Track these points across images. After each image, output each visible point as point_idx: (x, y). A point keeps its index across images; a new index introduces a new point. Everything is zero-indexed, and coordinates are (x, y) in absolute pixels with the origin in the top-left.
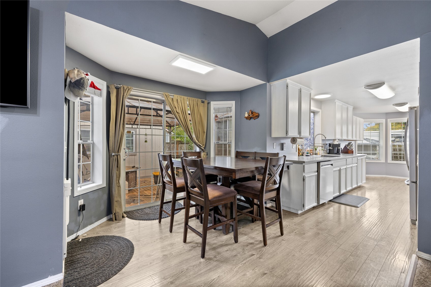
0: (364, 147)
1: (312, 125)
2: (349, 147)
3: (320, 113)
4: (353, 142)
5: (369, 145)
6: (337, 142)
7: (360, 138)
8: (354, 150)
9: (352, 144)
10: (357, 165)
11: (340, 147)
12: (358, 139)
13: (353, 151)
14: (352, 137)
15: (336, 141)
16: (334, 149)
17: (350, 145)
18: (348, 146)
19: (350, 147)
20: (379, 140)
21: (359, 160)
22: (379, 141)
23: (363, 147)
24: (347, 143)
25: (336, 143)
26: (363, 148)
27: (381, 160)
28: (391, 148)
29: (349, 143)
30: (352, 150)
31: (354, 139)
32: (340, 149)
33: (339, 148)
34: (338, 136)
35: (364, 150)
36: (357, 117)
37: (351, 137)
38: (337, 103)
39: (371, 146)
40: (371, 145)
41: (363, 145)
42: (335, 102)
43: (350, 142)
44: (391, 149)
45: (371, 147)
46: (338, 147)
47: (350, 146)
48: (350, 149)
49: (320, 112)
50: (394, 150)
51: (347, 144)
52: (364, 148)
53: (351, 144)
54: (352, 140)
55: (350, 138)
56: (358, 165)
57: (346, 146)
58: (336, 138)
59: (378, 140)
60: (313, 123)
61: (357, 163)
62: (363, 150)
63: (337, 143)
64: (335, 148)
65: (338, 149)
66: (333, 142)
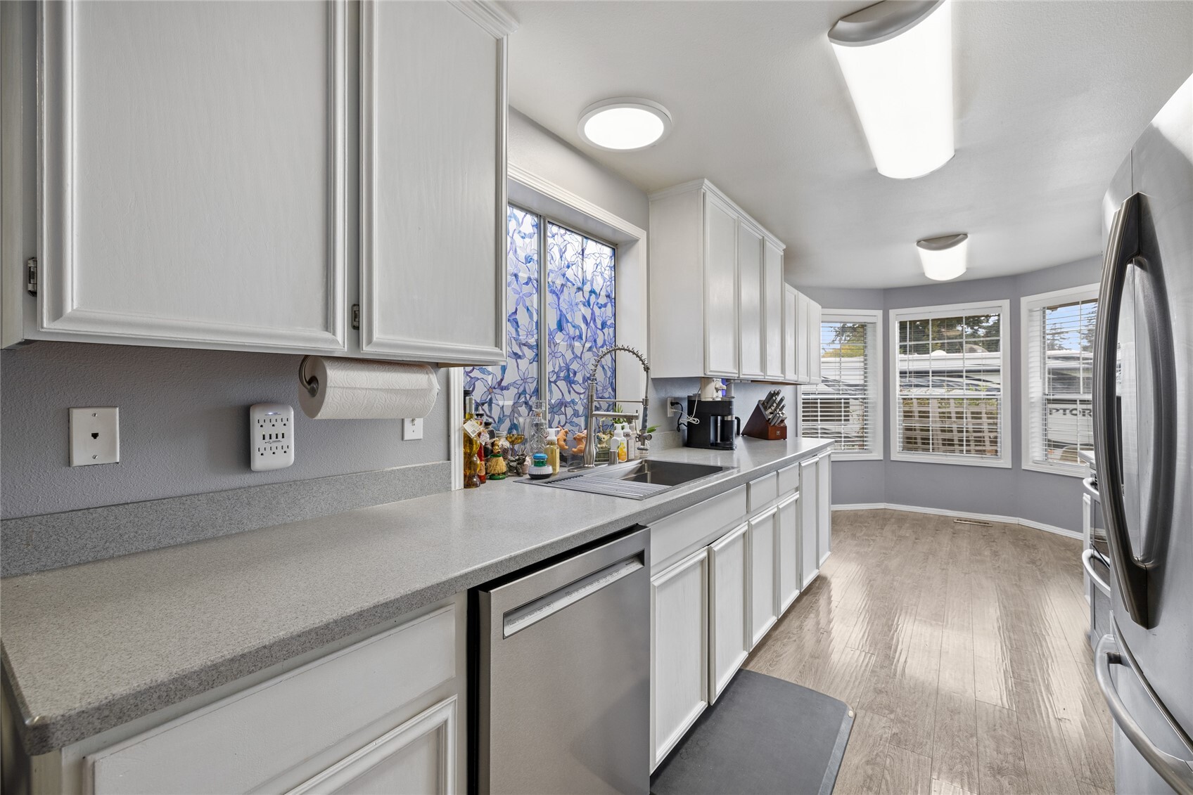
0: (821, 407)
1: (605, 305)
2: (770, 411)
3: (642, 246)
4: (786, 392)
5: (837, 399)
6: (717, 390)
7: (808, 373)
8: (789, 423)
9: (782, 400)
10: (796, 496)
11: (730, 413)
12: (802, 377)
13: (785, 428)
14: (783, 371)
15: (711, 387)
16: (704, 424)
17: (774, 401)
18: (766, 409)
19: (775, 410)
20: (865, 381)
21: (805, 473)
22: (866, 386)
23: (819, 405)
24: (762, 395)
25: (712, 394)
26: (819, 409)
27: (871, 452)
28: (899, 408)
29: (772, 396)
30: (782, 425)
31: (790, 376)
32: (732, 421)
33: (729, 418)
34: (720, 364)
35: (821, 416)
36: (800, 293)
37: (780, 371)
38: (710, 198)
39: (841, 403)
40: (843, 401)
41: (819, 401)
42: (704, 194)
43: (773, 389)
44: (899, 412)
45: (843, 405)
46: (723, 417)
47: (775, 405)
48: (774, 418)
49: (640, 242)
50: (908, 415)
51: (763, 398)
52: (821, 412)
53: (779, 399)
54: (781, 380)
55: (773, 373)
56: (801, 494)
57: (761, 406)
58: (709, 374)
59: (862, 382)
60: (608, 296)
61: (797, 489)
62: (819, 418)
63: (719, 396)
64: (712, 419)
65: (723, 421)
66: (700, 393)
